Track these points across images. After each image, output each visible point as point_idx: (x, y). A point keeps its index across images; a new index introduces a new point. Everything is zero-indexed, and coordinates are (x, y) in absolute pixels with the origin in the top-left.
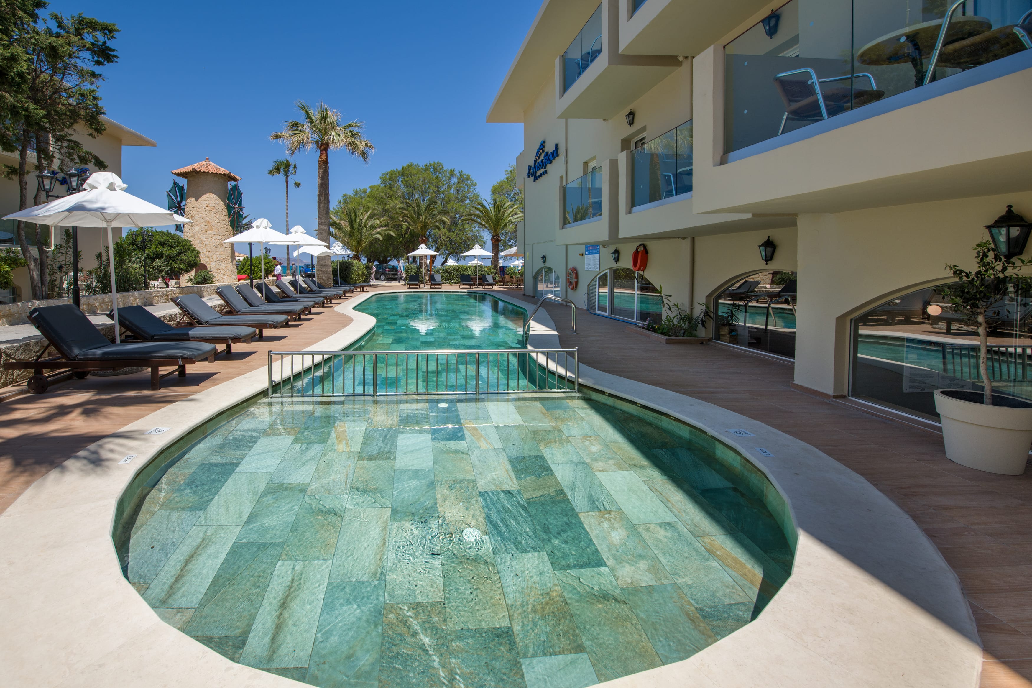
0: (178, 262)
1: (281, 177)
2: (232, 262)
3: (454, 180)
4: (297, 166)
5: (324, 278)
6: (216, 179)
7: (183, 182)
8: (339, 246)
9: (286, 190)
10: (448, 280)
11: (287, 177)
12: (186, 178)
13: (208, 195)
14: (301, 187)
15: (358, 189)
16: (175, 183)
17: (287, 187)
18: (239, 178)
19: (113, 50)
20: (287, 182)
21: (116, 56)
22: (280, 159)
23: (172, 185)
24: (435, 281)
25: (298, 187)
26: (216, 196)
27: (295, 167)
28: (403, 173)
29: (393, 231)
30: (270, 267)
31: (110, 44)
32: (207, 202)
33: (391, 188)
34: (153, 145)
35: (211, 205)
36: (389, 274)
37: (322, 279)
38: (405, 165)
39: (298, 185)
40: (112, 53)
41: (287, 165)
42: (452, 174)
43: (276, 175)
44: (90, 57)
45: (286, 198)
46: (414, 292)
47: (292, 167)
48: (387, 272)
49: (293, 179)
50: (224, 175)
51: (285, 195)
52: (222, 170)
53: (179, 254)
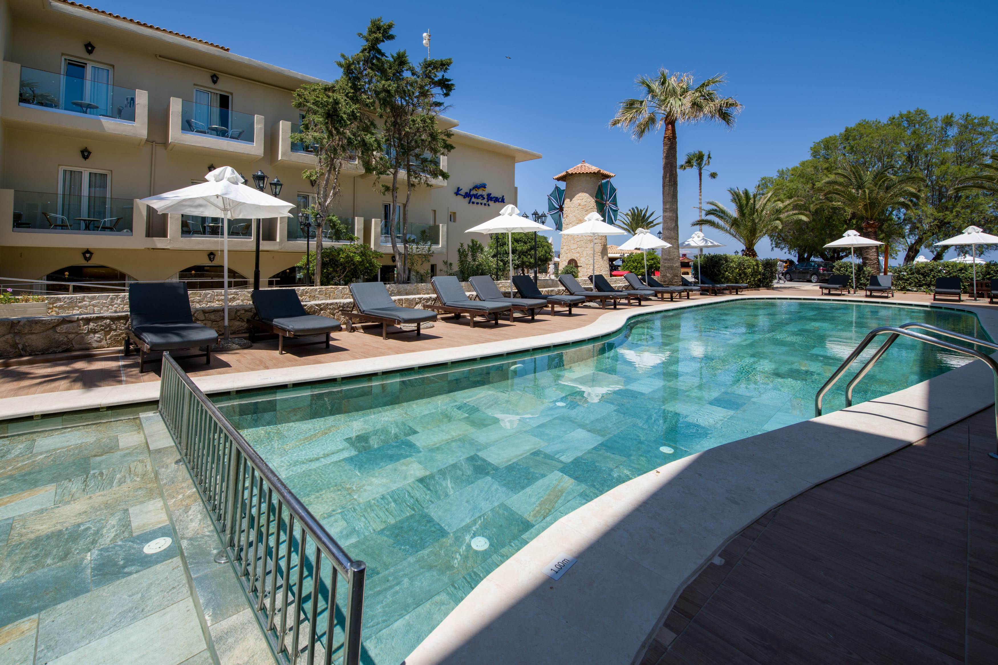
0: (529, 257)
1: (695, 170)
2: (603, 258)
3: (953, 132)
4: (711, 156)
5: (668, 275)
6: (588, 178)
7: (562, 185)
8: (699, 237)
9: (699, 183)
10: (921, 286)
11: (700, 169)
12: (565, 181)
13: (580, 194)
14: (718, 178)
15: (785, 169)
16: (557, 188)
17: (700, 179)
18: (612, 174)
19: (450, 80)
20: (700, 174)
21: (452, 85)
22: (693, 152)
23: (553, 188)
24: (879, 285)
25: (714, 177)
26: (587, 195)
27: (709, 157)
28: (847, 135)
29: (806, 215)
30: (654, 263)
31: (447, 76)
32: (579, 201)
33: (826, 159)
34: (539, 157)
35: (582, 204)
36: (824, 275)
37: (666, 275)
38: (852, 125)
39: (713, 175)
40: (450, 83)
41: (700, 157)
42: (948, 122)
43: (688, 169)
44: (441, 92)
45: (699, 191)
46: (834, 300)
47: (705, 158)
48: (821, 271)
49: (706, 171)
50: (594, 173)
51: (698, 188)
52: (594, 169)
53: (531, 249)
